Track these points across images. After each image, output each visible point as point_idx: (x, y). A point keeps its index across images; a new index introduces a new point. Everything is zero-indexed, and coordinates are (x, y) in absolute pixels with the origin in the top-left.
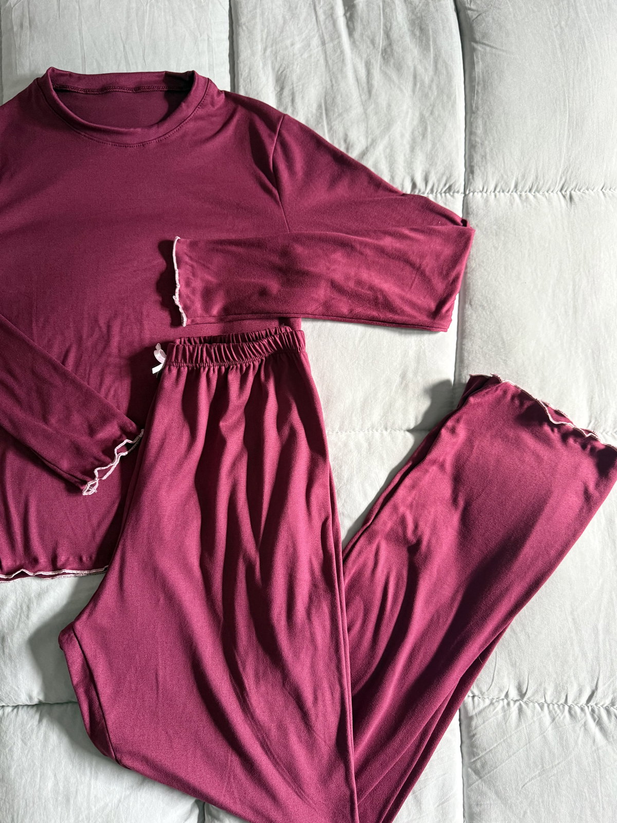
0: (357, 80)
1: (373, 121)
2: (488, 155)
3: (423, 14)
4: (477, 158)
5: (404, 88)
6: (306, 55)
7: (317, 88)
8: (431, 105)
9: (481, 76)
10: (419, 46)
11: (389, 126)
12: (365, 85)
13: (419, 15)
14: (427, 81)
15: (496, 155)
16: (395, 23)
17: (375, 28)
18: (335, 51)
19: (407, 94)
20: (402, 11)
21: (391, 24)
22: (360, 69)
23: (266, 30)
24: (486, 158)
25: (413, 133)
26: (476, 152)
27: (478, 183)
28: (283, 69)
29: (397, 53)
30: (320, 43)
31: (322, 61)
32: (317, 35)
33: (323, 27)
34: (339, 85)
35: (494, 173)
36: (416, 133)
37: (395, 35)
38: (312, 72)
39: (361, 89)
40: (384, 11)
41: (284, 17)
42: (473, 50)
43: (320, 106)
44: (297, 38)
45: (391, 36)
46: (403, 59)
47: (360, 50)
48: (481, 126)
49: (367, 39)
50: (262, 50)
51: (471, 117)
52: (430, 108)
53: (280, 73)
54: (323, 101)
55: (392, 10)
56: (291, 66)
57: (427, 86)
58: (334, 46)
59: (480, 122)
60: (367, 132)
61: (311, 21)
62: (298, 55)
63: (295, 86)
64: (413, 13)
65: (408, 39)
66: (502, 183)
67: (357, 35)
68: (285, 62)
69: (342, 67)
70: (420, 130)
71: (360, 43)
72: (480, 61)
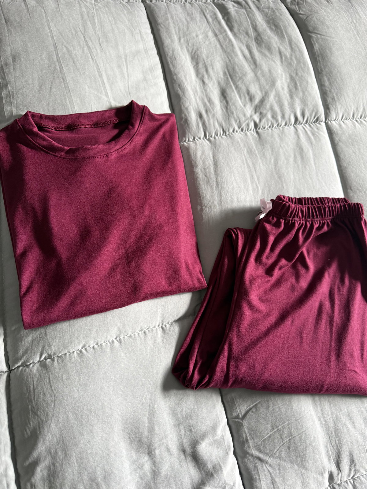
0: (245, 57)
1: (263, 80)
2: (336, 98)
3: (273, 17)
4: (329, 100)
5: (275, 60)
6: (207, 43)
7: (220, 62)
8: (295, 70)
9: (319, 52)
10: (277, 35)
11: (273, 83)
12: (250, 59)
13: (271, 17)
14: (288, 55)
15: (340, 97)
16: (258, 23)
17: (246, 26)
18: (225, 40)
19: (278, 64)
20: (260, 16)
21: (256, 23)
22: (244, 50)
23: (177, 27)
24: (334, 100)
25: (288, 87)
26: (328, 96)
27: (333, 115)
28: (195, 51)
29: (265, 40)
30: (213, 35)
31: (218, 46)
32: (210, 31)
33: (213, 26)
34: (234, 60)
35: (341, 108)
36: (290, 86)
37: (260, 29)
38: (215, 53)
39: (249, 62)
40: (248, 16)
41: (186, 19)
42: (310, 37)
43: (225, 74)
44: (199, 32)
45: (258, 30)
46: (270, 43)
47: (240, 39)
48: (327, 81)
49: (243, 33)
50: (178, 39)
51: (319, 76)
52: (295, 71)
53: (193, 53)
54: (226, 70)
55: (253, 15)
56: (200, 49)
57: (289, 58)
58: (223, 37)
59: (325, 78)
60: (260, 88)
61: (204, 22)
62: (202, 43)
63: (206, 61)
64: (266, 17)
65: (269, 32)
66: (346, 114)
67: (236, 30)
68: (195, 47)
69: (233, 49)
70: (292, 85)
71: (239, 34)
72: (316, 43)
